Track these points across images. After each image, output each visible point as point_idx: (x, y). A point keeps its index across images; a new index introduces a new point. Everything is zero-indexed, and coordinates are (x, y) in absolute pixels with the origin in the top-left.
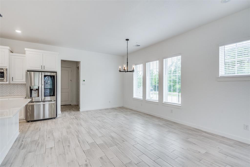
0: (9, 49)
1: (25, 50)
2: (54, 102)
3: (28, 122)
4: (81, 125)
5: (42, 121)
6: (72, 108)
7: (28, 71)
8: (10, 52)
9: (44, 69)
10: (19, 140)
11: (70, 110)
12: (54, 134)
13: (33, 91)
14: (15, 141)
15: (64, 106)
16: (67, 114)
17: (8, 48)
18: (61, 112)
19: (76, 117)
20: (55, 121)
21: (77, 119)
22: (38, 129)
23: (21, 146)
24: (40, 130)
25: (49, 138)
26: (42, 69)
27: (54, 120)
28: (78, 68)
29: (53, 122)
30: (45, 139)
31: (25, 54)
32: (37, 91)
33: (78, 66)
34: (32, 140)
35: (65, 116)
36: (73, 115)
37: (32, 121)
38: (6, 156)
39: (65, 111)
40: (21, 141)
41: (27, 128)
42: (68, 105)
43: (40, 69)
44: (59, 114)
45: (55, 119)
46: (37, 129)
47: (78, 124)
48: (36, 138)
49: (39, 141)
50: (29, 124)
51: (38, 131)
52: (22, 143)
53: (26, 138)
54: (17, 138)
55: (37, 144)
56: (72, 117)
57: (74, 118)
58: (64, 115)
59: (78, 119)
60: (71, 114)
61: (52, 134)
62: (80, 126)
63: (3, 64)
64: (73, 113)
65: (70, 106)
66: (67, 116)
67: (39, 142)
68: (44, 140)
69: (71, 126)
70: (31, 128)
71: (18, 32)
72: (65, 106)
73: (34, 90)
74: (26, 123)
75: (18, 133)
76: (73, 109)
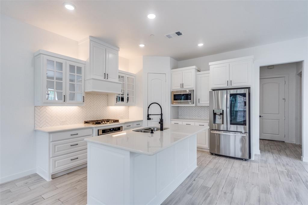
0: (195, 69)
1: (209, 65)
2: (245, 135)
3: (212, 154)
4: (297, 196)
5: (228, 159)
6: (285, 149)
7: (214, 90)
8: (197, 71)
9: (231, 86)
10: (193, 177)
11: (279, 151)
12: (235, 190)
13: (217, 116)
14: (188, 177)
15: (270, 142)
16: (270, 158)
17: (194, 67)
18: (261, 152)
19: (288, 171)
20: (246, 165)
21: (291, 177)
22: (218, 171)
23: (190, 187)
24: (219, 172)
25: (225, 193)
26: (229, 86)
27: (244, 163)
28: (300, 75)
29: (242, 166)
30: (219, 193)
31: (209, 70)
32: (222, 115)
33: (300, 72)
34: (204, 185)
35: (266, 162)
36: (284, 165)
37: (216, 155)
38: (173, 193)
39: (269, 151)
40: (193, 179)
41: (207, 163)
42: (279, 141)
43: (225, 86)
44: (255, 155)
45: (247, 161)
46: (217, 169)
47: (289, 192)
48: (210, 184)
49: (210, 192)
50: (212, 158)
51: (216, 173)
52: (193, 183)
53: (200, 177)
54: (192, 173)
55: (206, 195)
56: (279, 169)
57: (282, 172)
58: (264, 159)
59: (293, 178)
60: (279, 160)
61: (232, 189)
62: (295, 199)
63: (190, 85)
64: (285, 159)
65: (280, 144)
66: (269, 163)
67: (210, 194)
68: (217, 194)
69: (271, 188)
70: (211, 166)
71: (201, 45)
72: (272, 142)
73: (218, 114)
74: (209, 156)
75: (196, 166)
76: (288, 152)
